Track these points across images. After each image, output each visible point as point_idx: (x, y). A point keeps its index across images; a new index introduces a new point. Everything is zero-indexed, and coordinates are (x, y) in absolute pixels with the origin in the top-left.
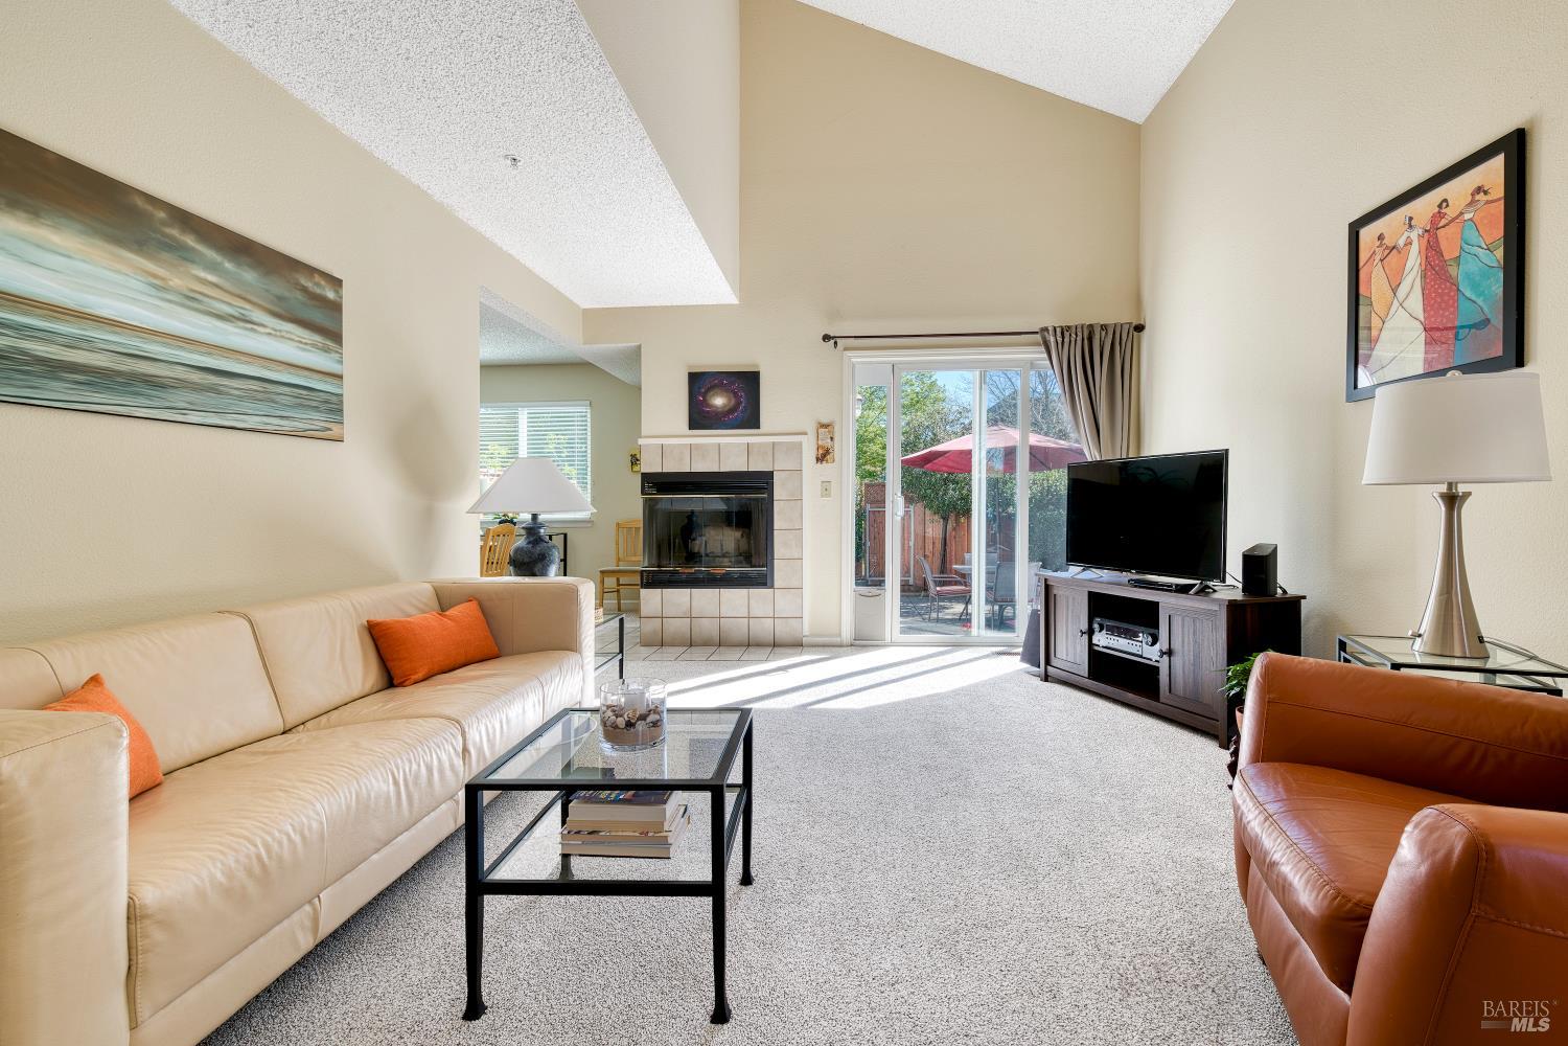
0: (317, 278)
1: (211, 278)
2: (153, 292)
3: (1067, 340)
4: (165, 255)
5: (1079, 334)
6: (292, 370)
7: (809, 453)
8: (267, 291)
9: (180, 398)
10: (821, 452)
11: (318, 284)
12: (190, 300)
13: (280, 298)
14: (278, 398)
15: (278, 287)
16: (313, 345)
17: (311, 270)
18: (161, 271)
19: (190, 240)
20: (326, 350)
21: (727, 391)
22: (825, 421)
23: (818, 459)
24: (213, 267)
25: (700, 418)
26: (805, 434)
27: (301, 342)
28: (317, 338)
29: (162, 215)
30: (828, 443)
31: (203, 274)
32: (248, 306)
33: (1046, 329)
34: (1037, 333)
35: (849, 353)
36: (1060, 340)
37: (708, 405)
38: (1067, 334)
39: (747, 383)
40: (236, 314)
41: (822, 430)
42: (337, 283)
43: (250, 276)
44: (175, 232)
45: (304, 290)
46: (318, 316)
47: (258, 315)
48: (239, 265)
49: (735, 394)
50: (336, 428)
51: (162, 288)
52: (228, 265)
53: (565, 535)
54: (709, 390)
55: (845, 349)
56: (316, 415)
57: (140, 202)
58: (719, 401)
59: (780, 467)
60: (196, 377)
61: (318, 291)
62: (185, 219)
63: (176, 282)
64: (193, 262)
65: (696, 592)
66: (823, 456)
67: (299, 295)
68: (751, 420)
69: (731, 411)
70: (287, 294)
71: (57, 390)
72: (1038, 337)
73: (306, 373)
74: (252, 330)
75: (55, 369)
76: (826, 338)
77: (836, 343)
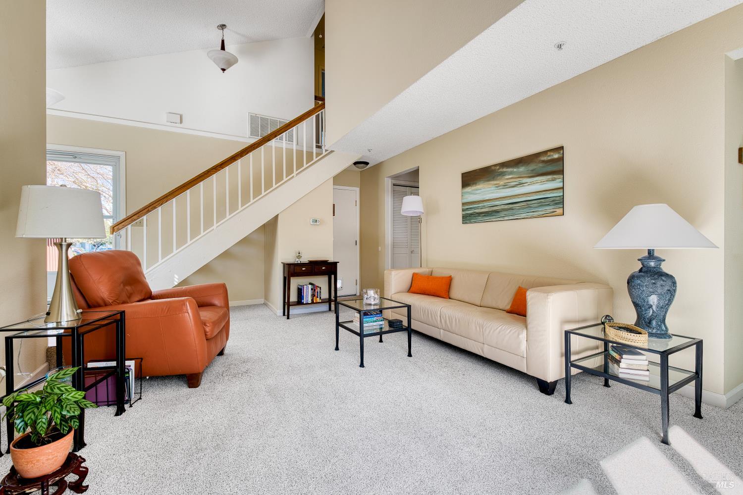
0: (549, 153)
1: (510, 177)
2: (497, 188)
4: (499, 177)
6: (538, 194)
8: (528, 170)
9: (502, 214)
11: (549, 156)
12: (505, 186)
13: (532, 170)
14: (532, 206)
15: (532, 167)
16: (548, 181)
17: (545, 153)
18: (498, 182)
19: (505, 170)
20: (553, 180)
24: (511, 173)
27: (541, 182)
28: (550, 177)
29: (498, 167)
31: (507, 177)
32: (521, 179)
40: (518, 183)
42: (561, 149)
43: (522, 169)
45: (543, 162)
46: (550, 168)
47: (524, 180)
48: (518, 168)
51: (498, 186)
52: (515, 170)
57: (493, 168)
60: (506, 207)
61: (549, 158)
62: (504, 165)
63: (502, 183)
64: (505, 175)
67: (541, 165)
70: (535, 167)
71: (480, 218)
73: (544, 192)
74: (523, 186)
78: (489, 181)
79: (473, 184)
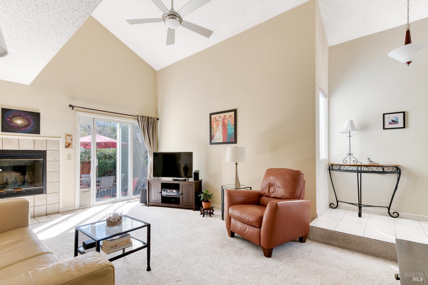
3: (143, 119)
5: (146, 118)
7: (62, 144)
10: (67, 144)
21: (23, 118)
22: (69, 134)
23: (66, 147)
25: (8, 128)
26: (61, 138)
30: (70, 141)
33: (138, 116)
34: (136, 116)
35: (78, 112)
36: (142, 119)
37: (13, 123)
38: (143, 118)
39: (33, 116)
41: (67, 137)
49: (28, 120)
54: (13, 117)
55: (77, 110)
58: (19, 122)
59: (49, 149)
66: (68, 146)
68: (36, 130)
69: (26, 126)
72: (136, 117)
76: (70, 106)
77: (73, 108)
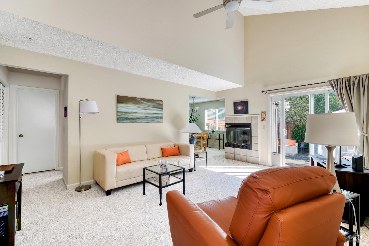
0: (159, 101)
2: (138, 108)
4: (140, 104)
7: (260, 119)
9: (141, 120)
10: (262, 118)
12: (143, 108)
13: (154, 105)
15: (154, 104)
17: (158, 101)
18: (139, 106)
19: (143, 102)
20: (160, 111)
21: (241, 106)
22: (264, 111)
24: (145, 104)
25: (236, 112)
26: (259, 114)
27: (157, 110)
28: (159, 109)
29: (140, 100)
30: (264, 116)
32: (150, 107)
34: (328, 82)
35: (270, 94)
36: (336, 83)
37: (237, 109)
38: (339, 82)
39: (245, 104)
42: (162, 101)
43: (150, 104)
44: (141, 101)
45: (157, 103)
46: (159, 106)
47: (151, 108)
48: (148, 103)
49: (243, 106)
50: (162, 121)
52: (147, 103)
53: (223, 134)
54: (237, 106)
55: (269, 93)
56: (159, 120)
57: (137, 99)
58: (240, 108)
59: (253, 122)
61: (159, 103)
62: (142, 99)
63: (141, 107)
65: (236, 149)
66: (263, 120)
67: (157, 104)
68: (247, 112)
69: (242, 110)
70: (155, 105)
71: (129, 121)
75: (129, 119)
76: (263, 91)
77: (266, 92)
78: (135, 104)
79: (126, 103)
